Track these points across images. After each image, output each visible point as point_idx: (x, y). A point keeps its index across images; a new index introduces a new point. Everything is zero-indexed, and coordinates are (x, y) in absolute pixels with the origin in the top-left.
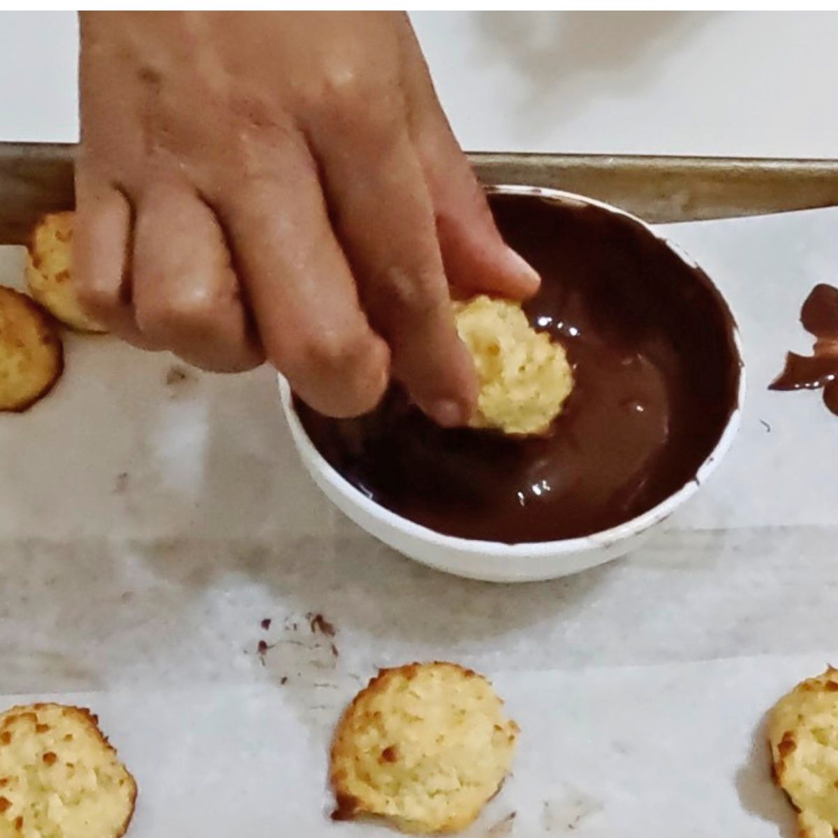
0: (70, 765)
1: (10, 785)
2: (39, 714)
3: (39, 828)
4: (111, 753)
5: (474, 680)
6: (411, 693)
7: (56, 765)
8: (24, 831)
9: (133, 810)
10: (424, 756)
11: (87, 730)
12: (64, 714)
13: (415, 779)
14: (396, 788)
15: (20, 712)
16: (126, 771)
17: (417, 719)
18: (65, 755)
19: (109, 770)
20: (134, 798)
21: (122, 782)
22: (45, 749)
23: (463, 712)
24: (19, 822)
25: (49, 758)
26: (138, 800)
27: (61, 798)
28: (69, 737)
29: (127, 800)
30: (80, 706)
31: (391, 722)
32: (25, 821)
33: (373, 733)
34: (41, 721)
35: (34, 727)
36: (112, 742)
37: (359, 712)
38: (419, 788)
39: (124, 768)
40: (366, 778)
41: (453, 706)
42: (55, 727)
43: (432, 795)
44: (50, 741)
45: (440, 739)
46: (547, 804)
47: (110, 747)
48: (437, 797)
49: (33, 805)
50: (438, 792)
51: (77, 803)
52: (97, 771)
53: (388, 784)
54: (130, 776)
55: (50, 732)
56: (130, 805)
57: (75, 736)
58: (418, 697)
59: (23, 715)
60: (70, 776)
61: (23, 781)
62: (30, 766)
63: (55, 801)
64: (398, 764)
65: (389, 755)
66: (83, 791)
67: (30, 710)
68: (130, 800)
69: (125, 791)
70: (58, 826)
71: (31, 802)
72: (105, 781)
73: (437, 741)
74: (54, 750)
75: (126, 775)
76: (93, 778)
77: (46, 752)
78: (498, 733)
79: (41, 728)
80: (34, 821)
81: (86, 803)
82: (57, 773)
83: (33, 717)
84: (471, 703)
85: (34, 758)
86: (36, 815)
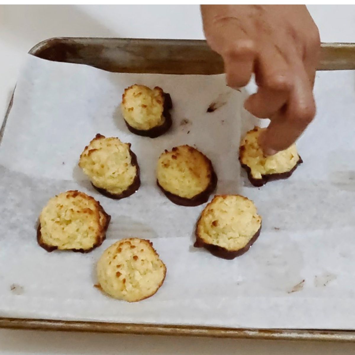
0: (142, 260)
1: (121, 267)
2: (132, 242)
3: (131, 283)
4: (157, 256)
5: (247, 201)
6: (225, 204)
7: (138, 260)
8: (126, 284)
9: (165, 277)
10: (226, 224)
11: (149, 248)
12: (141, 242)
13: (223, 233)
14: (217, 236)
15: (125, 241)
16: (162, 263)
17: (226, 212)
18: (141, 257)
19: (157, 262)
20: (165, 272)
21: (161, 267)
22: (134, 254)
23: (242, 211)
24: (124, 281)
25: (135, 258)
26: (167, 274)
27: (140, 272)
28: (142, 250)
29: (162, 273)
30: (146, 239)
31: (217, 213)
32: (126, 280)
33: (210, 216)
34: (133, 244)
35: (130, 247)
36: (157, 252)
37: (207, 210)
38: (224, 236)
39: (162, 262)
40: (208, 233)
41: (239, 209)
42: (137, 247)
43: (229, 239)
44: (135, 252)
45: (233, 219)
46: (316, 277)
47: (157, 254)
48: (230, 240)
49: (129, 275)
50: (231, 238)
51: (145, 274)
52: (152, 262)
53: (214, 235)
54: (164, 265)
55: (136, 248)
56: (164, 275)
57: (144, 250)
58: (227, 205)
59: (126, 242)
60: (143, 264)
61: (126, 266)
62: (128, 260)
63: (137, 273)
64: (218, 227)
65: (215, 224)
66: (147, 270)
67: (128, 240)
68: (164, 273)
69: (162, 269)
70: (138, 283)
71: (129, 273)
72: (155, 266)
73: (232, 220)
74: (137, 255)
75: (162, 264)
76: (150, 265)
77: (134, 256)
78: (254, 219)
79: (133, 247)
80: (129, 280)
81: (149, 274)
82: (138, 263)
83: (130, 243)
84: (245, 209)
85: (130, 257)
86: (130, 278)
